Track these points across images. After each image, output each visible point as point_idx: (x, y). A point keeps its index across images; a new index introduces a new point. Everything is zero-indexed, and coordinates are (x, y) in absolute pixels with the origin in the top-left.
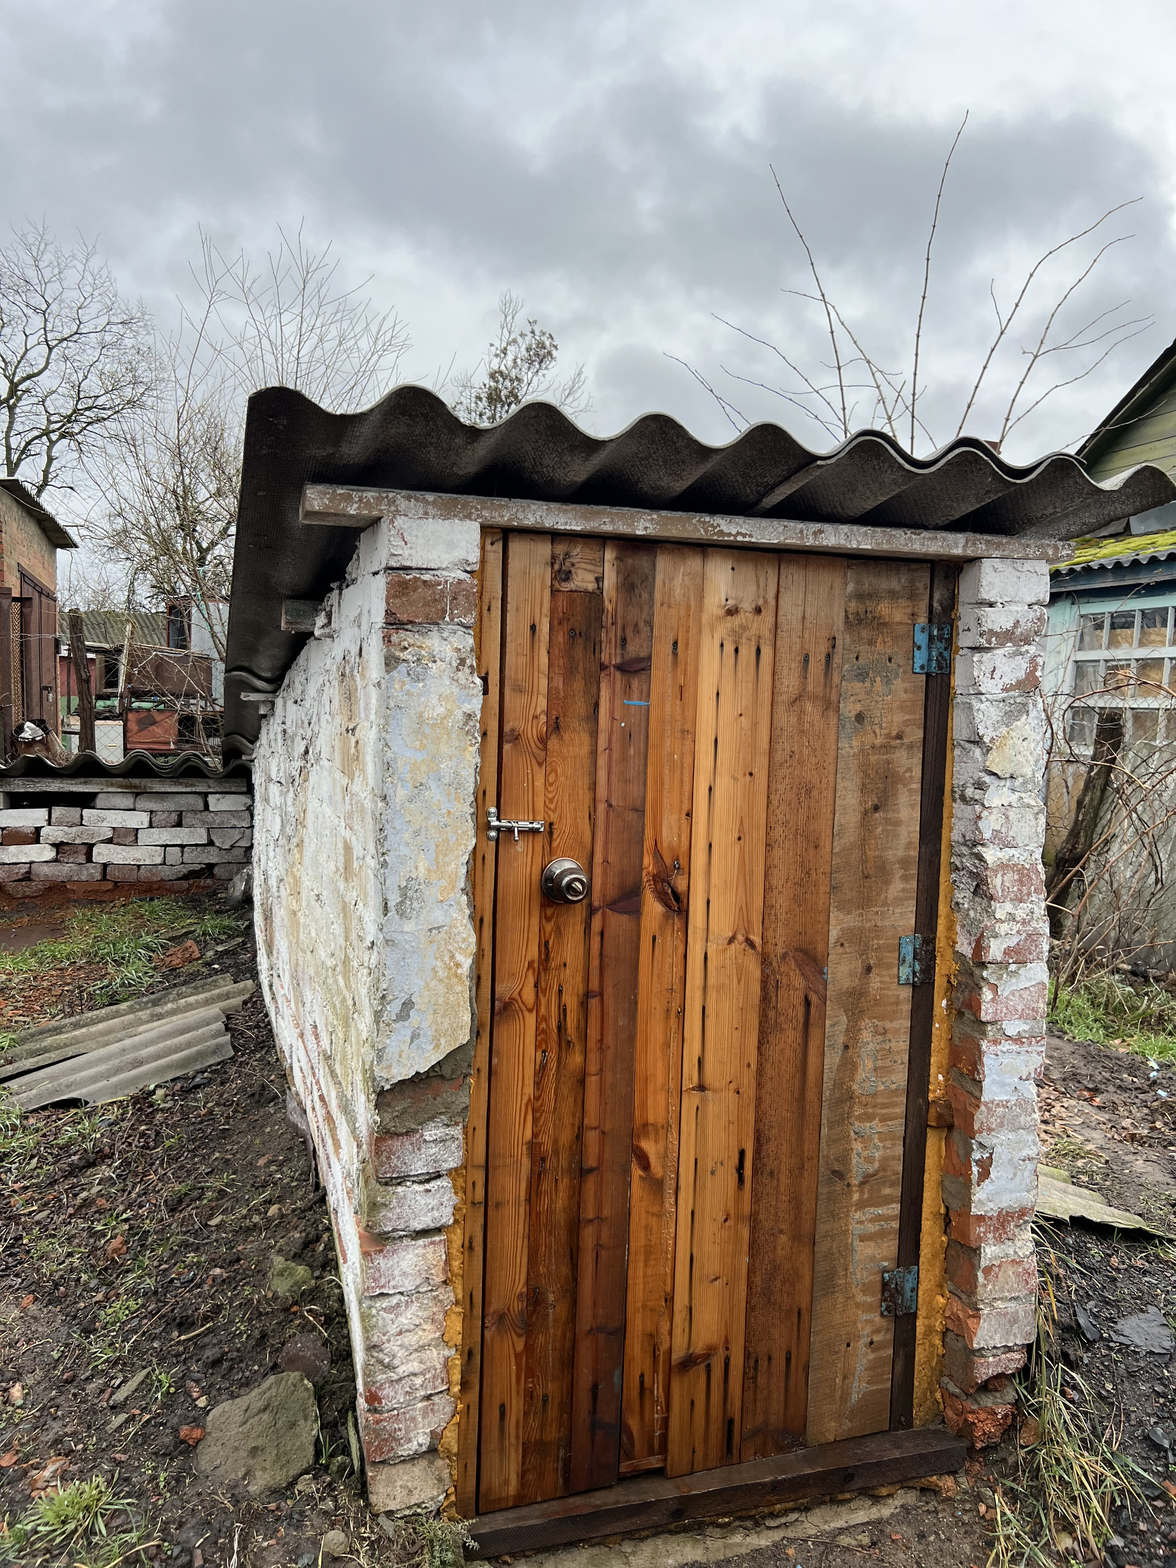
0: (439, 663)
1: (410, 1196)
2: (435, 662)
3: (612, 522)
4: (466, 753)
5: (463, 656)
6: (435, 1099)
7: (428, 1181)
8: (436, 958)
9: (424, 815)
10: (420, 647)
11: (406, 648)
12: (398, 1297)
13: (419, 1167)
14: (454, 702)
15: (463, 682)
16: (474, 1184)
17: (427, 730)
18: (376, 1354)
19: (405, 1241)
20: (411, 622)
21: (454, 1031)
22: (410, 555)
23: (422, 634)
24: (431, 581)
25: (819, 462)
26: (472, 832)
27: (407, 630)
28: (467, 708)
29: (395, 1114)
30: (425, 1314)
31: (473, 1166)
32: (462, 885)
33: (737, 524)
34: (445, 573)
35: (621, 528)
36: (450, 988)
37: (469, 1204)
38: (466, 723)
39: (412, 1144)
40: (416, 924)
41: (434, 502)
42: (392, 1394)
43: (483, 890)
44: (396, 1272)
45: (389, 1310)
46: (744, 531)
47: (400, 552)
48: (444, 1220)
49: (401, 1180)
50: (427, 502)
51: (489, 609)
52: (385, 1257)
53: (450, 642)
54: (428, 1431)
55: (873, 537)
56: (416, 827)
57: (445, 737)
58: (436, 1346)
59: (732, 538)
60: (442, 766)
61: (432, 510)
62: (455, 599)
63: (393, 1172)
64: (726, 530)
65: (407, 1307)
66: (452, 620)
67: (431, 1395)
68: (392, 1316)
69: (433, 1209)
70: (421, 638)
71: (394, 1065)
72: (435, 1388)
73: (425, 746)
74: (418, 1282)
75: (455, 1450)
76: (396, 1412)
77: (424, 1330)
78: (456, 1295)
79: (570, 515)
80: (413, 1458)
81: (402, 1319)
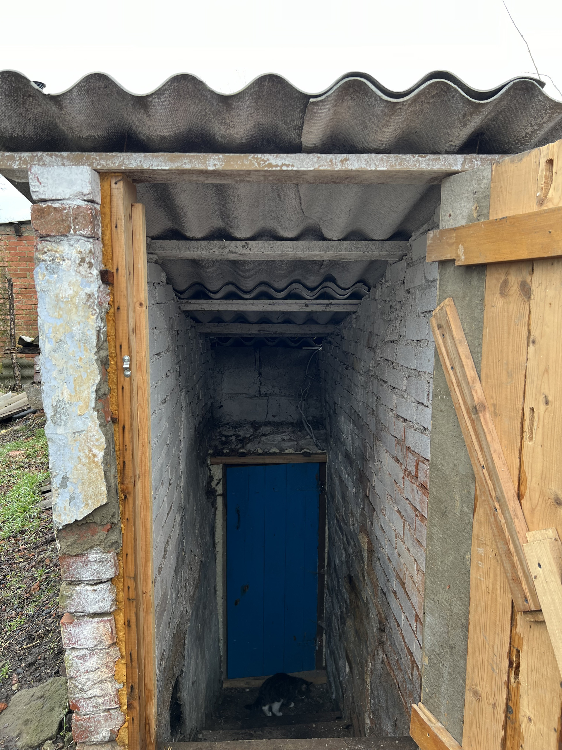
0: (67, 261)
1: (84, 593)
2: (64, 260)
3: (190, 162)
4: (89, 320)
5: (84, 256)
6: (93, 536)
7: (96, 584)
8: (80, 451)
9: (65, 360)
10: (56, 251)
11: (46, 253)
12: (85, 651)
13: (87, 576)
14: (78, 286)
15: (84, 273)
16: (129, 587)
17: (63, 306)
18: (74, 682)
19: (86, 619)
20: (49, 236)
21: (96, 496)
22: (44, 191)
23: (56, 243)
24: (59, 208)
25: (311, 100)
26: (97, 372)
27: (47, 241)
28: (88, 290)
29: (68, 544)
30: (102, 662)
31: (127, 577)
32: (93, 405)
33: (282, 158)
34: (69, 202)
35: (197, 166)
36: (90, 470)
37: (126, 600)
38: (87, 301)
39: (82, 562)
40: (65, 429)
41: (68, 156)
42: (86, 706)
43: (124, 408)
44: (81, 636)
45: (79, 657)
46: (287, 163)
47: (37, 189)
48: (106, 609)
49: (79, 583)
50: (63, 157)
51: (116, 227)
52: (74, 626)
53: (75, 248)
54: (109, 729)
55: (387, 161)
56: (60, 368)
57: (74, 309)
58: (110, 681)
59: (279, 168)
60: (74, 328)
61: (66, 162)
62: (76, 218)
63: (72, 577)
64: (273, 162)
65: (90, 657)
66: (75, 232)
67: (109, 709)
68: (82, 661)
69: (99, 601)
70: (56, 246)
71: (63, 515)
72: (111, 706)
73: (61, 316)
74: (95, 643)
75: (127, 742)
76: (88, 716)
77: (102, 672)
78: (121, 652)
79: (160, 159)
80: (102, 743)
81: (87, 664)
